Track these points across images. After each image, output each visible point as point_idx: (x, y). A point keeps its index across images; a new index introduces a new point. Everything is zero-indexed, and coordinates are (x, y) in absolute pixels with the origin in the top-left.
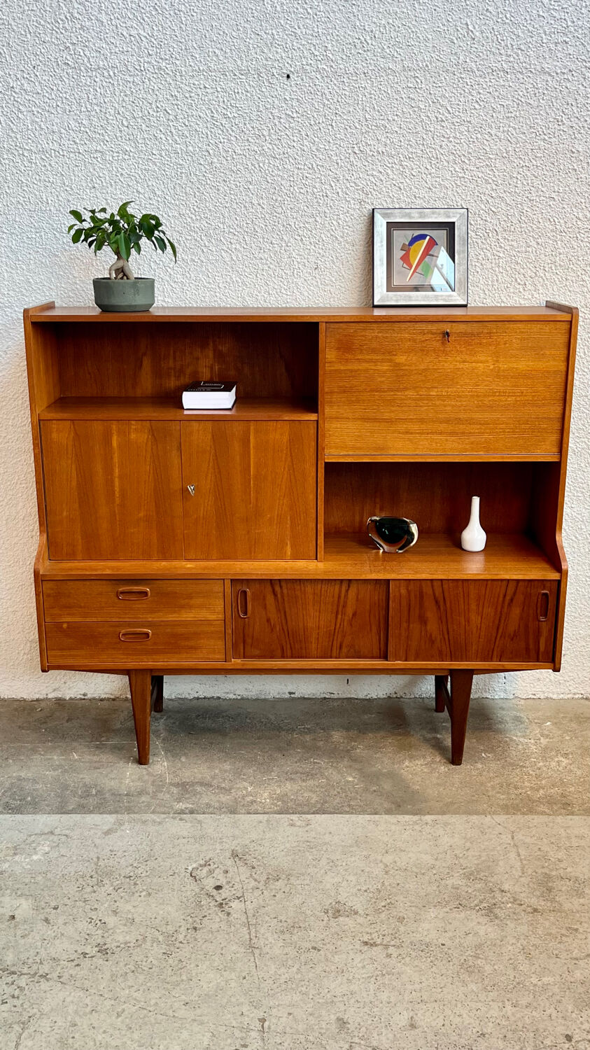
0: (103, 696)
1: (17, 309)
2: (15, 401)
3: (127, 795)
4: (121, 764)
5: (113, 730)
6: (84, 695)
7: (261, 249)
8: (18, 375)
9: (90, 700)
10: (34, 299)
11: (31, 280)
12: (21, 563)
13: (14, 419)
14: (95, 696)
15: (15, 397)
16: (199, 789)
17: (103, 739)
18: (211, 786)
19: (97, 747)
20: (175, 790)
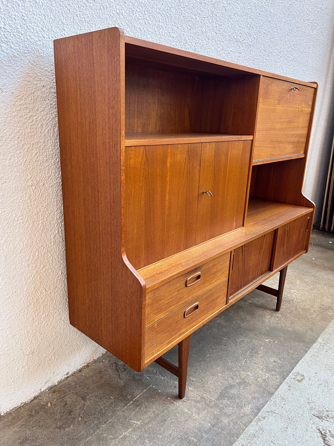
0: (79, 368)
1: (12, 46)
2: (11, 141)
3: (213, 426)
4: (171, 407)
5: (124, 387)
6: (67, 374)
7: (173, 30)
8: (14, 114)
9: (72, 375)
10: (28, 38)
11: (26, 18)
12: (19, 292)
13: (10, 159)
14: (74, 370)
15: (11, 137)
16: (234, 391)
17: (129, 397)
18: (235, 386)
19: (137, 406)
20: (225, 401)
